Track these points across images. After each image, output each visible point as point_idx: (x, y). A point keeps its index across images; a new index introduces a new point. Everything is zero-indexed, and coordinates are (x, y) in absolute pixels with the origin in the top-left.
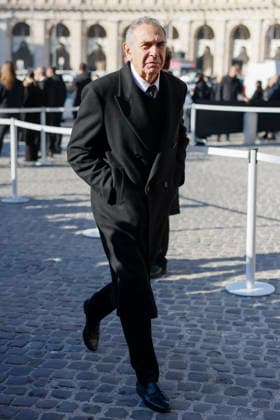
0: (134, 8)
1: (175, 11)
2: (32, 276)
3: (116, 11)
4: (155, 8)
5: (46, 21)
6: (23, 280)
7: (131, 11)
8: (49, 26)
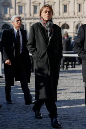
0: (65, 17)
1: (82, 17)
2: (24, 115)
3: (58, 18)
4: (74, 17)
5: (30, 23)
6: (20, 116)
7: (64, 18)
8: (32, 25)
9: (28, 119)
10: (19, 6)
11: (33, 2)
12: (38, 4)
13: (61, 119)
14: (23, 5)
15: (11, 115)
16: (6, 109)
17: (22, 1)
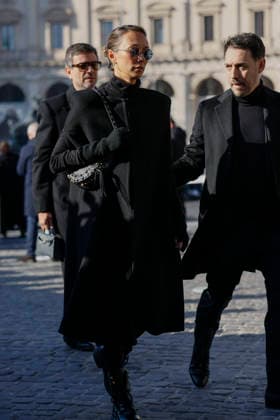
9: (144, 394)
10: (102, 22)
11: (150, 7)
12: (167, 12)
13: (256, 392)
14: (116, 16)
15: (85, 382)
16: (70, 365)
17: (111, 3)
